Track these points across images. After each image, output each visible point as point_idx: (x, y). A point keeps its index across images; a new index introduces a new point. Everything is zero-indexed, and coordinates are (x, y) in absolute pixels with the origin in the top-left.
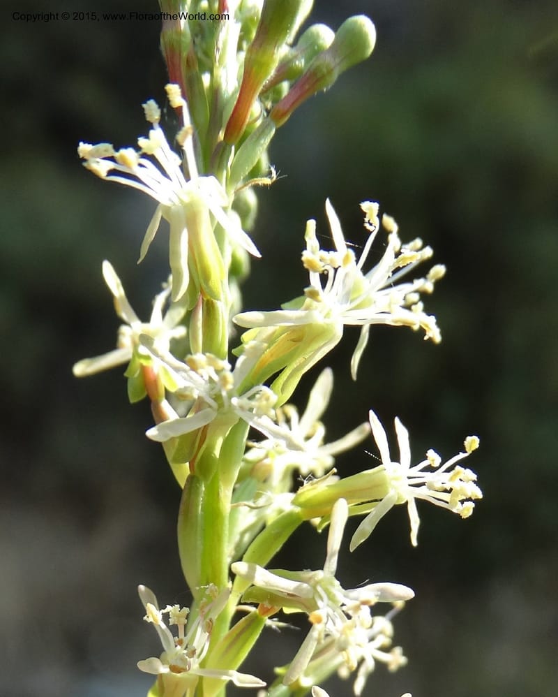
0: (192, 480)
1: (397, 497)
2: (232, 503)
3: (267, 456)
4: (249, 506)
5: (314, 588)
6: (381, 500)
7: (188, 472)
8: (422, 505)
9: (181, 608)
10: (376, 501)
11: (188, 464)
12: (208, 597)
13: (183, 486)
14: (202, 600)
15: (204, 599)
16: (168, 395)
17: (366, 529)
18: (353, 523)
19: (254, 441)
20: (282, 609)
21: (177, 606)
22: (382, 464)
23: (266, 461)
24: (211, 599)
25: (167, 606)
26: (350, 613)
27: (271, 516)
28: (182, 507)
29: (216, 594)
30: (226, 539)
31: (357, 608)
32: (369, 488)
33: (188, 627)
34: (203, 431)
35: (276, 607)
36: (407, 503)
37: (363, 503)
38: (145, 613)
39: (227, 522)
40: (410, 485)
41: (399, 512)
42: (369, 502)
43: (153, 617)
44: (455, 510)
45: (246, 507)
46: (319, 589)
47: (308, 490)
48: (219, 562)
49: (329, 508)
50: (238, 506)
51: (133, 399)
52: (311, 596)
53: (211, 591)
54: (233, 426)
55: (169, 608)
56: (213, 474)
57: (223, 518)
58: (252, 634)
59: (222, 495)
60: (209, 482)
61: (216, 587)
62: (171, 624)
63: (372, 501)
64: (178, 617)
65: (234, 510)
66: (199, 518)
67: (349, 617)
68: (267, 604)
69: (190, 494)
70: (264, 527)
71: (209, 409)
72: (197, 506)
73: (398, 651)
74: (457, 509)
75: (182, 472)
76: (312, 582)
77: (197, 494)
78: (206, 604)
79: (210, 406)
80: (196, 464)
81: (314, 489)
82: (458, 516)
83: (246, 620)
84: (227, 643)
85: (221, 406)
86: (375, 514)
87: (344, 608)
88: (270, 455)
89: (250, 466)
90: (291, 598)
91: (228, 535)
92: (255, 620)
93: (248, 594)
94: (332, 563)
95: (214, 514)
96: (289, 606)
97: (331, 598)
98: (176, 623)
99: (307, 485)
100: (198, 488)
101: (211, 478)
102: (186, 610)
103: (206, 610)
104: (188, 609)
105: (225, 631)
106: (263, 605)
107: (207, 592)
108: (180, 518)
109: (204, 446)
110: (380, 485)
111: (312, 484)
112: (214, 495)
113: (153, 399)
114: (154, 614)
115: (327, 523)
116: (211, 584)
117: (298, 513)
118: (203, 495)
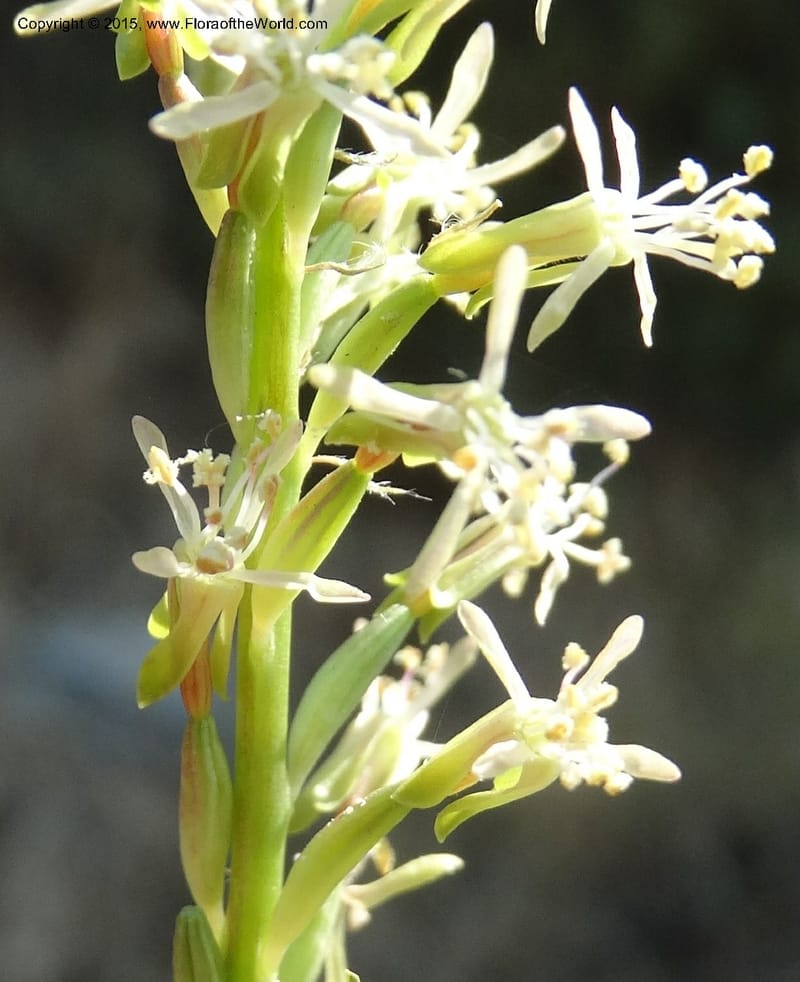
0: (232, 219)
1: (614, 253)
2: (306, 264)
3: (371, 184)
4: (340, 271)
5: (463, 413)
6: (583, 259)
7: (226, 206)
8: (660, 266)
9: (215, 456)
10: (575, 260)
11: (225, 189)
12: (264, 435)
13: (216, 233)
14: (252, 441)
15: (258, 439)
16: (189, 67)
17: (557, 312)
18: (533, 301)
19: (348, 151)
20: (400, 458)
21: (209, 452)
22: (587, 190)
23: (369, 193)
24: (268, 438)
25: (189, 451)
26: (530, 455)
27: (379, 293)
28: (214, 271)
29: (278, 429)
30: (295, 331)
31: (542, 446)
32: (563, 236)
33: (225, 490)
34: (255, 124)
35: (389, 452)
36: (632, 264)
37: (550, 265)
38: (145, 466)
39: (297, 299)
40: (637, 231)
41: (618, 280)
42: (561, 262)
43: (162, 471)
44: (723, 275)
45: (334, 271)
46: (472, 414)
47: (449, 241)
48: (282, 373)
49: (486, 274)
50: (319, 270)
51: (124, 74)
52: (455, 429)
53: (270, 423)
54: (309, 116)
55: (192, 456)
56: (272, 210)
57: (291, 294)
58: (343, 505)
59: (289, 249)
60: (264, 224)
61: (279, 416)
62: (195, 485)
63: (567, 261)
64: (211, 472)
65: (310, 276)
66: (247, 292)
67: (527, 465)
68: (373, 448)
69: (229, 245)
70: (366, 310)
71: (265, 84)
72: (242, 267)
73: (614, 544)
74: (727, 272)
75: (215, 205)
76: (460, 403)
77: (243, 245)
78: (260, 449)
79: (268, 78)
80: (240, 188)
81: (461, 237)
82: (730, 285)
83: (333, 478)
84: (298, 521)
85: (288, 77)
86: (571, 285)
87: (519, 450)
88: (378, 181)
89: (341, 200)
90: (420, 434)
91: (299, 323)
92: (350, 479)
93: (338, 429)
94: (495, 370)
95: (273, 285)
96: (415, 452)
97: (494, 430)
98: (205, 483)
99: (446, 233)
100: (243, 235)
101: (268, 215)
102: (224, 459)
103: (260, 459)
104: (227, 456)
105: (293, 499)
106: (365, 451)
107: (262, 426)
108: (211, 291)
109: (257, 154)
110: (582, 230)
111: (457, 230)
112: (273, 246)
113: (162, 73)
114: (161, 468)
115: (482, 303)
116: (269, 411)
117: (430, 283)
118: (253, 249)
